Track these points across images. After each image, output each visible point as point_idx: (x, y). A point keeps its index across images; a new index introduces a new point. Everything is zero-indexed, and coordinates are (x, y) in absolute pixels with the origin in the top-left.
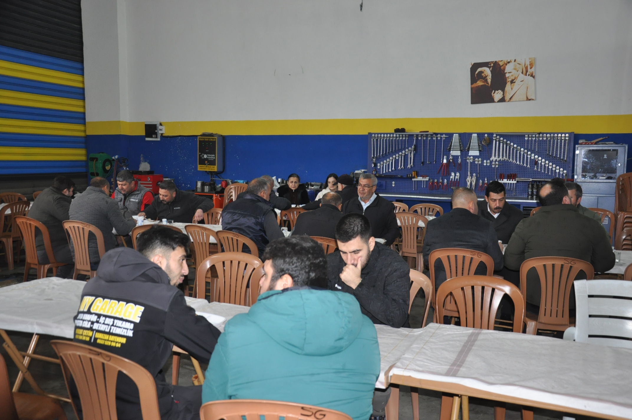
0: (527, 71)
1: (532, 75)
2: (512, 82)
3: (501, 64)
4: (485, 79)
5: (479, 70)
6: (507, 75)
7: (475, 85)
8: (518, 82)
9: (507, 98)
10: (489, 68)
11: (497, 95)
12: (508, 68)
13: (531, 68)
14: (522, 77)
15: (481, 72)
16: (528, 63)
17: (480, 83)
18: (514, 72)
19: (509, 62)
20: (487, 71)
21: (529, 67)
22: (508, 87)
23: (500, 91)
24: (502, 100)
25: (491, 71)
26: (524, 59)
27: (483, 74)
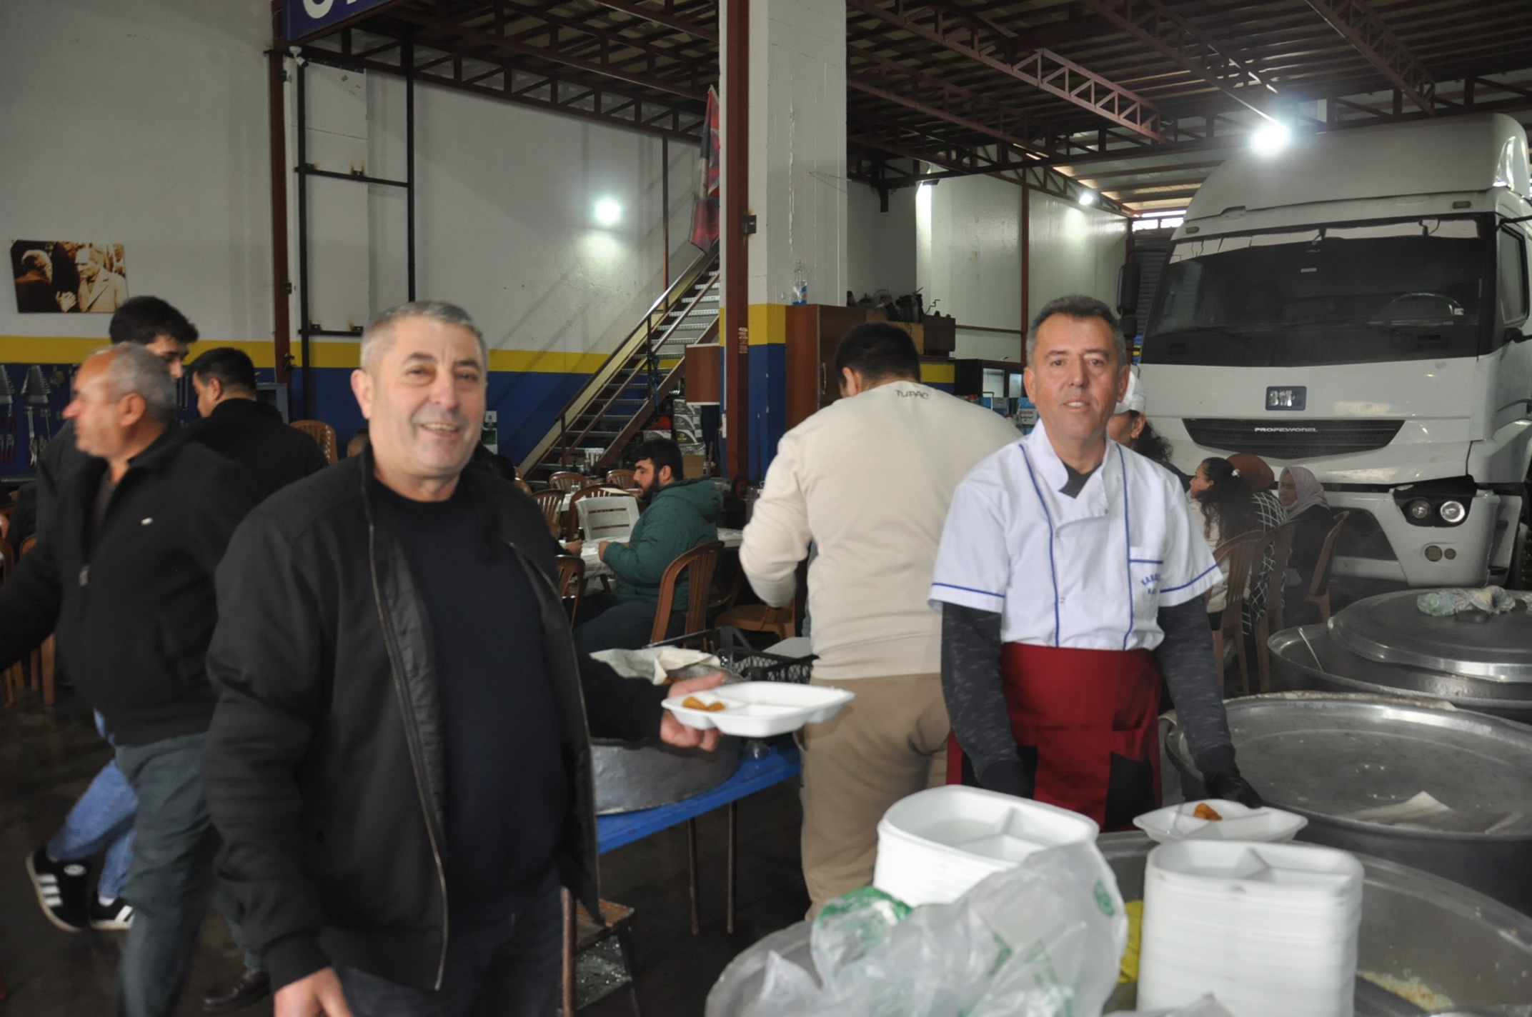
0: (112, 265)
1: (121, 272)
2: (90, 280)
3: (67, 247)
4: (41, 270)
5: (28, 253)
6: (80, 268)
7: (22, 280)
8: (99, 280)
9: (85, 304)
10: (48, 251)
11: (67, 300)
12: (81, 257)
13: (118, 261)
14: (104, 273)
15: (32, 258)
16: (112, 252)
17: (32, 277)
18: (91, 264)
19: (81, 247)
20: (44, 258)
21: (115, 259)
22: (83, 288)
23: (70, 294)
24: (76, 309)
25: (52, 258)
26: (105, 242)
27: (36, 262)
